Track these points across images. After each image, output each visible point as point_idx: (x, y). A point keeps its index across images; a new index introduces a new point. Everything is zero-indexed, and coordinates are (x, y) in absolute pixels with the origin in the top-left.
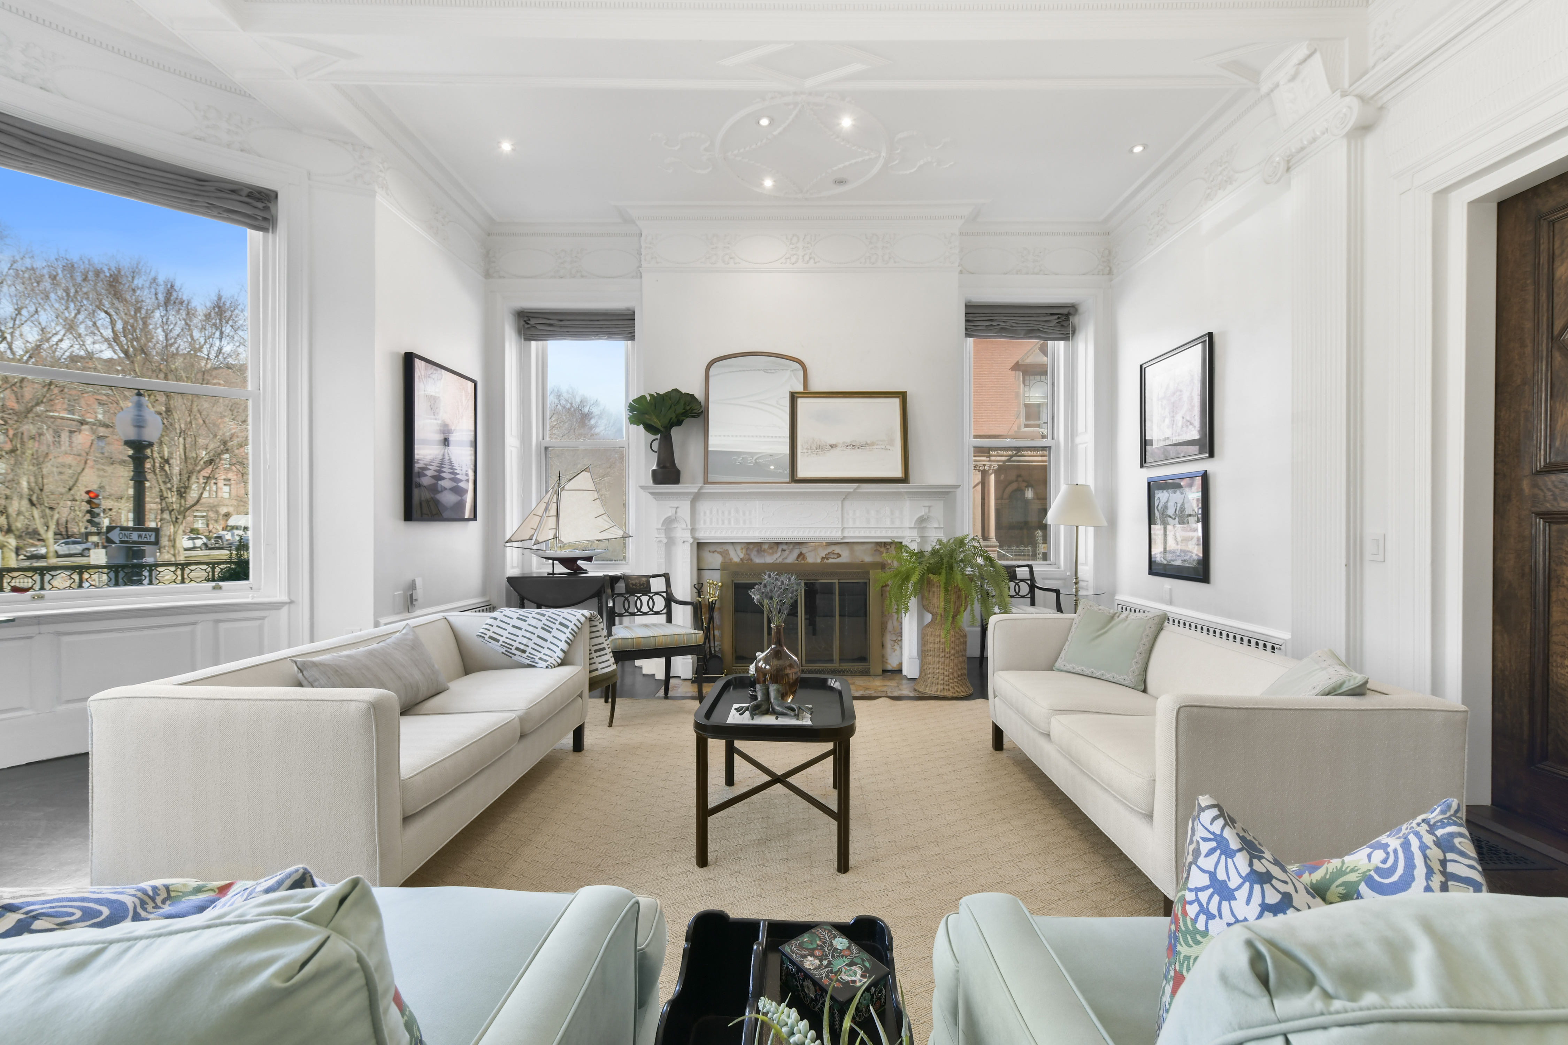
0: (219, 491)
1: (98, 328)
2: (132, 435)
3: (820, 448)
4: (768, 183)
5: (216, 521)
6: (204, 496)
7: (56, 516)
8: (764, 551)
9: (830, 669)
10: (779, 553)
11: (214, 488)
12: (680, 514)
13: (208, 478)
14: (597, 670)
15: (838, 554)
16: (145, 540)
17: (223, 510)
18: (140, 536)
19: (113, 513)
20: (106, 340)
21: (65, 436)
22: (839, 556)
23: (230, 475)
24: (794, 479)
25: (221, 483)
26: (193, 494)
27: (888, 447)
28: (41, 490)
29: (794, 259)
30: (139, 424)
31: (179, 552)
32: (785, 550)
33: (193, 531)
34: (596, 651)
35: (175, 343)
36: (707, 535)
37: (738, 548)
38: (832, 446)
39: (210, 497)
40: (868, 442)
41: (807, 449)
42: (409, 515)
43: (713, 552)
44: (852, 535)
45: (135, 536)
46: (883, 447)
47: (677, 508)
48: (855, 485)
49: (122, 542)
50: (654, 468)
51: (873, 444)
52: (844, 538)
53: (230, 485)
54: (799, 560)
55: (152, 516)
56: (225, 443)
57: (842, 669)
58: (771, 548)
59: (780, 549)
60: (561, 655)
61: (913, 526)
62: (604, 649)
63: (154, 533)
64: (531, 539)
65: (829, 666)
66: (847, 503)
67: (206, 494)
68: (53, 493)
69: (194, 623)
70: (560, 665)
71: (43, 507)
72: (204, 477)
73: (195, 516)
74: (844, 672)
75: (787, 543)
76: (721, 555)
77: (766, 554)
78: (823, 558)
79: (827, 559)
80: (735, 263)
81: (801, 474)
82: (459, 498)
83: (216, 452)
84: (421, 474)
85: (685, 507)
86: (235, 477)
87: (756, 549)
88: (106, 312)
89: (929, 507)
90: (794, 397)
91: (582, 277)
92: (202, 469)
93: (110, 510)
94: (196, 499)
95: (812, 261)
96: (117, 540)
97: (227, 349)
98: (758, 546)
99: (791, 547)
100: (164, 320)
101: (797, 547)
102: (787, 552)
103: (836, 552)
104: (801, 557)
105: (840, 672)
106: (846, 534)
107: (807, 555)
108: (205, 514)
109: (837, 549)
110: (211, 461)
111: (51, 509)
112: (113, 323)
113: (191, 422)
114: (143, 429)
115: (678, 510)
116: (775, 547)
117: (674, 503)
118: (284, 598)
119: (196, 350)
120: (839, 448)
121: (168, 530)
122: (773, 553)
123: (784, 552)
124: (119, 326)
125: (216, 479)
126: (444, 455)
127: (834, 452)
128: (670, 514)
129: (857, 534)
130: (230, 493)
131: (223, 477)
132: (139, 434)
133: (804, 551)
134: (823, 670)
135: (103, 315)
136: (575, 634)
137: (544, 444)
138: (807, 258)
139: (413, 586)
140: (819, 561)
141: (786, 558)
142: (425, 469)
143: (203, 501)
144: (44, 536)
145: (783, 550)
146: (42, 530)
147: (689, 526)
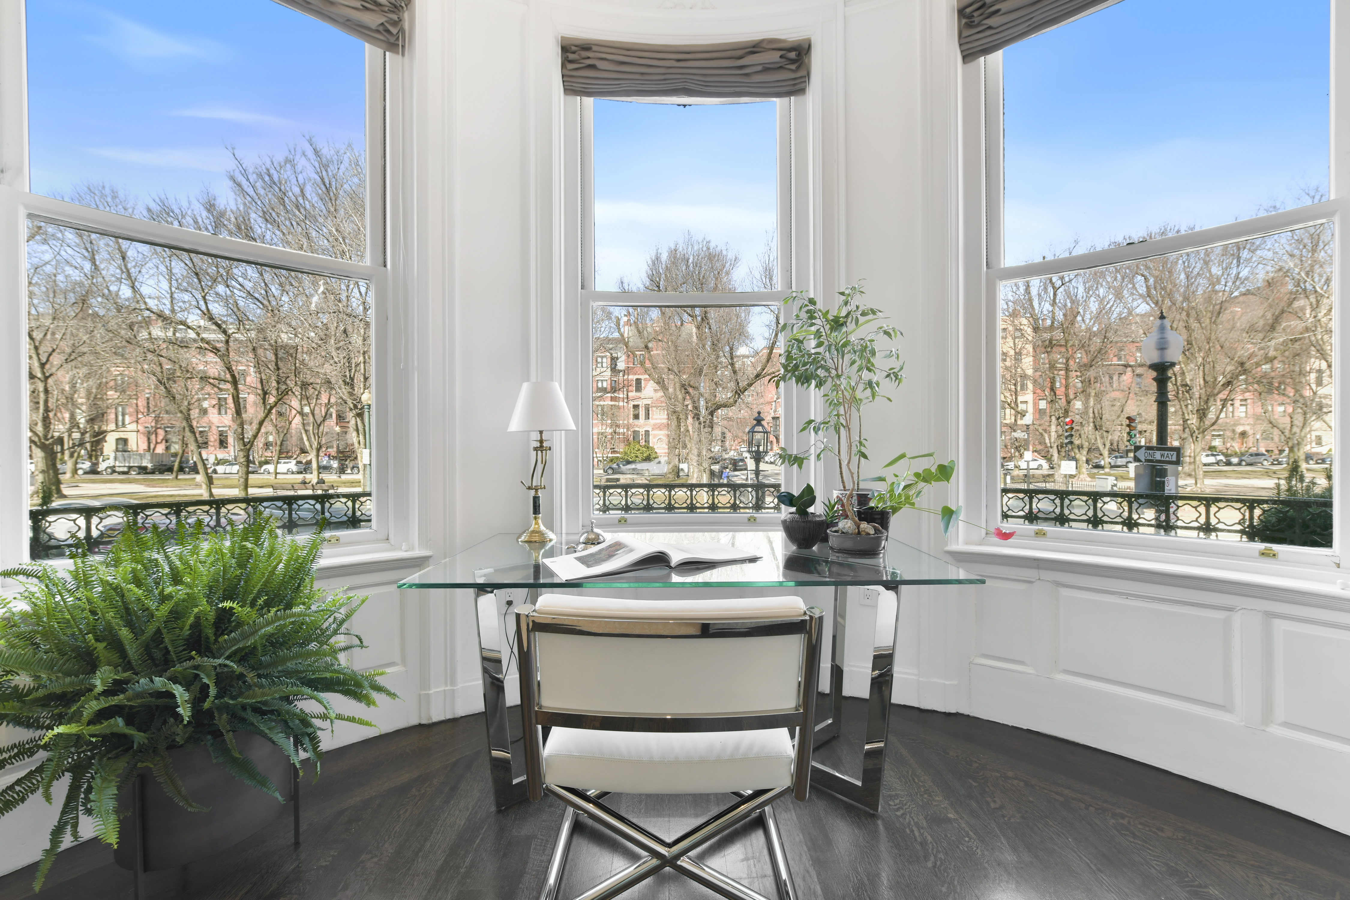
0: (1236, 410)
1: (1136, 289)
2: (1154, 357)
5: (1233, 439)
6: (1221, 417)
7: (1110, 437)
11: (1231, 409)
13: (1225, 400)
16: (1167, 459)
17: (1240, 429)
18: (1162, 455)
19: (1147, 434)
20: (1141, 296)
21: (1115, 378)
23: (1247, 395)
25: (1237, 403)
26: (1211, 416)
28: (1101, 419)
30: (1162, 347)
31: (1198, 467)
33: (1212, 448)
35: (1195, 280)
39: (1226, 417)
45: (1158, 455)
49: (1147, 461)
53: (1246, 405)
55: (1176, 436)
56: (1242, 364)
63: (1175, 453)
67: (1223, 415)
68: (1108, 421)
69: (1231, 610)
71: (1102, 431)
72: (1221, 400)
73: (1213, 435)
83: (1233, 374)
86: (1252, 397)
88: (1143, 275)
92: (1219, 392)
93: (1145, 431)
94: (1213, 421)
96: (1143, 459)
97: (1244, 273)
100: (1186, 264)
108: (1221, 433)
110: (1229, 383)
111: (1107, 432)
112: (1146, 280)
113: (1209, 349)
114: (1166, 351)
119: (1213, 285)
121: (1189, 450)
124: (1152, 281)
125: (1232, 400)
130: (1246, 412)
131: (1241, 397)
132: (1162, 356)
135: (1139, 277)
143: (1220, 421)
144: (1103, 452)
146: (1101, 447)
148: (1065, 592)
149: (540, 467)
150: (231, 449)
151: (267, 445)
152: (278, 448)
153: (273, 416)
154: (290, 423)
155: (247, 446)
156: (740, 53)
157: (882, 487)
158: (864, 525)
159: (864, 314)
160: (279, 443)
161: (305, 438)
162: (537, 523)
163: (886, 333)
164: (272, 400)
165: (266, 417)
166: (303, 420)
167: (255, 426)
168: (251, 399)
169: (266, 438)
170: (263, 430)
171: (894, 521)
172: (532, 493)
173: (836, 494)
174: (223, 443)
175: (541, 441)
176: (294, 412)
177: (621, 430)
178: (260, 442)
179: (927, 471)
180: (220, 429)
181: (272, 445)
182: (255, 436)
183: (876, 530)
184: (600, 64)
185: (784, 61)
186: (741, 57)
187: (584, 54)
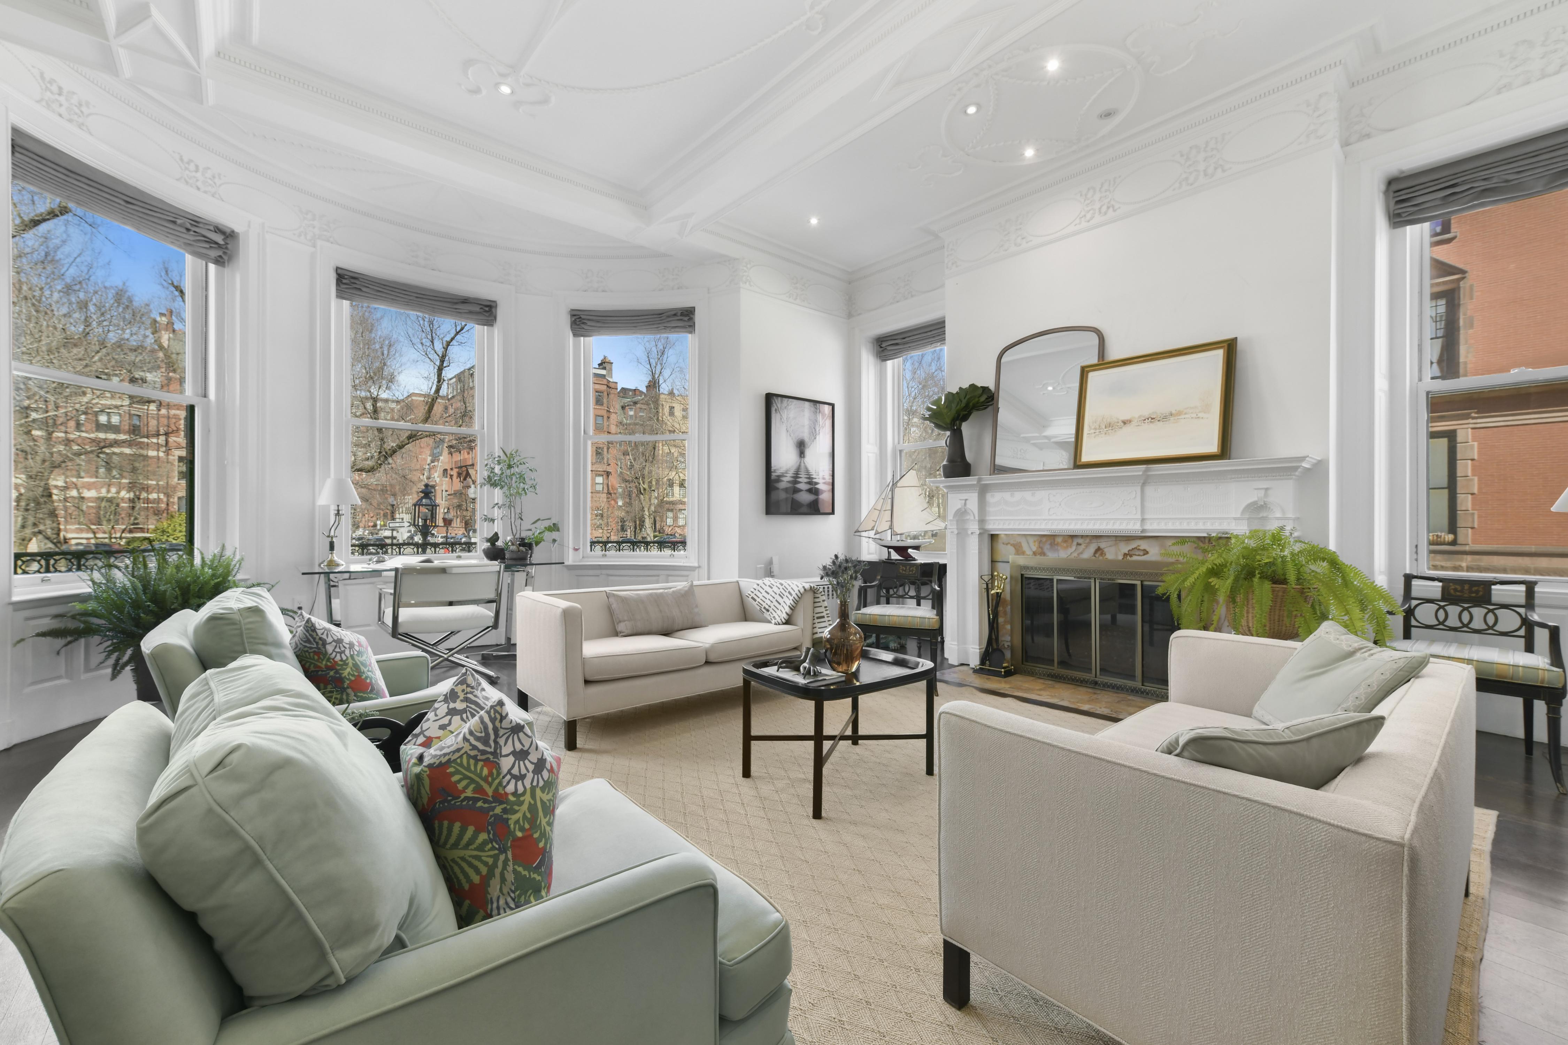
3: (1110, 426)
4: (1029, 153)
8: (1058, 544)
9: (1130, 688)
10: (1074, 548)
12: (969, 506)
14: (817, 633)
15: (1144, 550)
22: (1146, 552)
24: (1078, 465)
27: (1200, 415)
29: (1089, 216)
32: (1080, 545)
34: (818, 618)
36: (996, 527)
37: (1031, 540)
38: (1124, 423)
40: (1174, 412)
41: (1095, 429)
42: (768, 512)
43: (1007, 544)
44: (1154, 527)
46: (1194, 415)
47: (966, 500)
48: (1144, 467)
50: (945, 463)
51: (1179, 413)
52: (1143, 531)
54: (1097, 555)
57: (1145, 691)
58: (1065, 541)
59: (1075, 543)
60: (785, 616)
61: (1239, 516)
62: (823, 617)
64: (872, 529)
65: (1129, 683)
66: (1150, 490)
69: (658, 576)
70: (784, 624)
74: (1147, 694)
75: (1082, 536)
76: (1014, 547)
77: (1059, 548)
78: (1125, 555)
79: (1131, 556)
80: (1027, 243)
81: (1086, 457)
82: (816, 497)
84: (778, 479)
85: (973, 499)
87: (1049, 542)
89: (1267, 489)
90: (1084, 372)
91: (912, 296)
95: (1111, 209)
98: (1050, 540)
99: (1088, 540)
101: (1094, 541)
102: (1083, 546)
103: (1142, 548)
104: (1099, 553)
105: (1142, 693)
106: (1148, 526)
107: (1105, 550)
109: (1144, 545)
115: (967, 502)
116: (1070, 541)
117: (964, 496)
118: (696, 565)
120: (1134, 423)
122: (1067, 547)
123: (1079, 547)
126: (800, 466)
127: (1127, 429)
128: (960, 506)
129: (1162, 526)
133: (1103, 545)
134: (1120, 686)
136: (796, 602)
137: (899, 448)
138: (1104, 209)
139: (770, 562)
140: (1120, 557)
141: (1082, 553)
142: (782, 476)
145: (1079, 544)
147: (977, 518)
148: (611, 578)
149: (337, 523)
156: (455, 301)
157: (529, 533)
158: (521, 548)
159: (520, 464)
162: (332, 556)
163: (531, 470)
171: (536, 549)
172: (330, 539)
173: (509, 538)
175: (338, 511)
177: (153, 496)
179: (550, 526)
183: (526, 550)
184: (364, 289)
185: (482, 310)
186: (456, 303)
187: (353, 281)
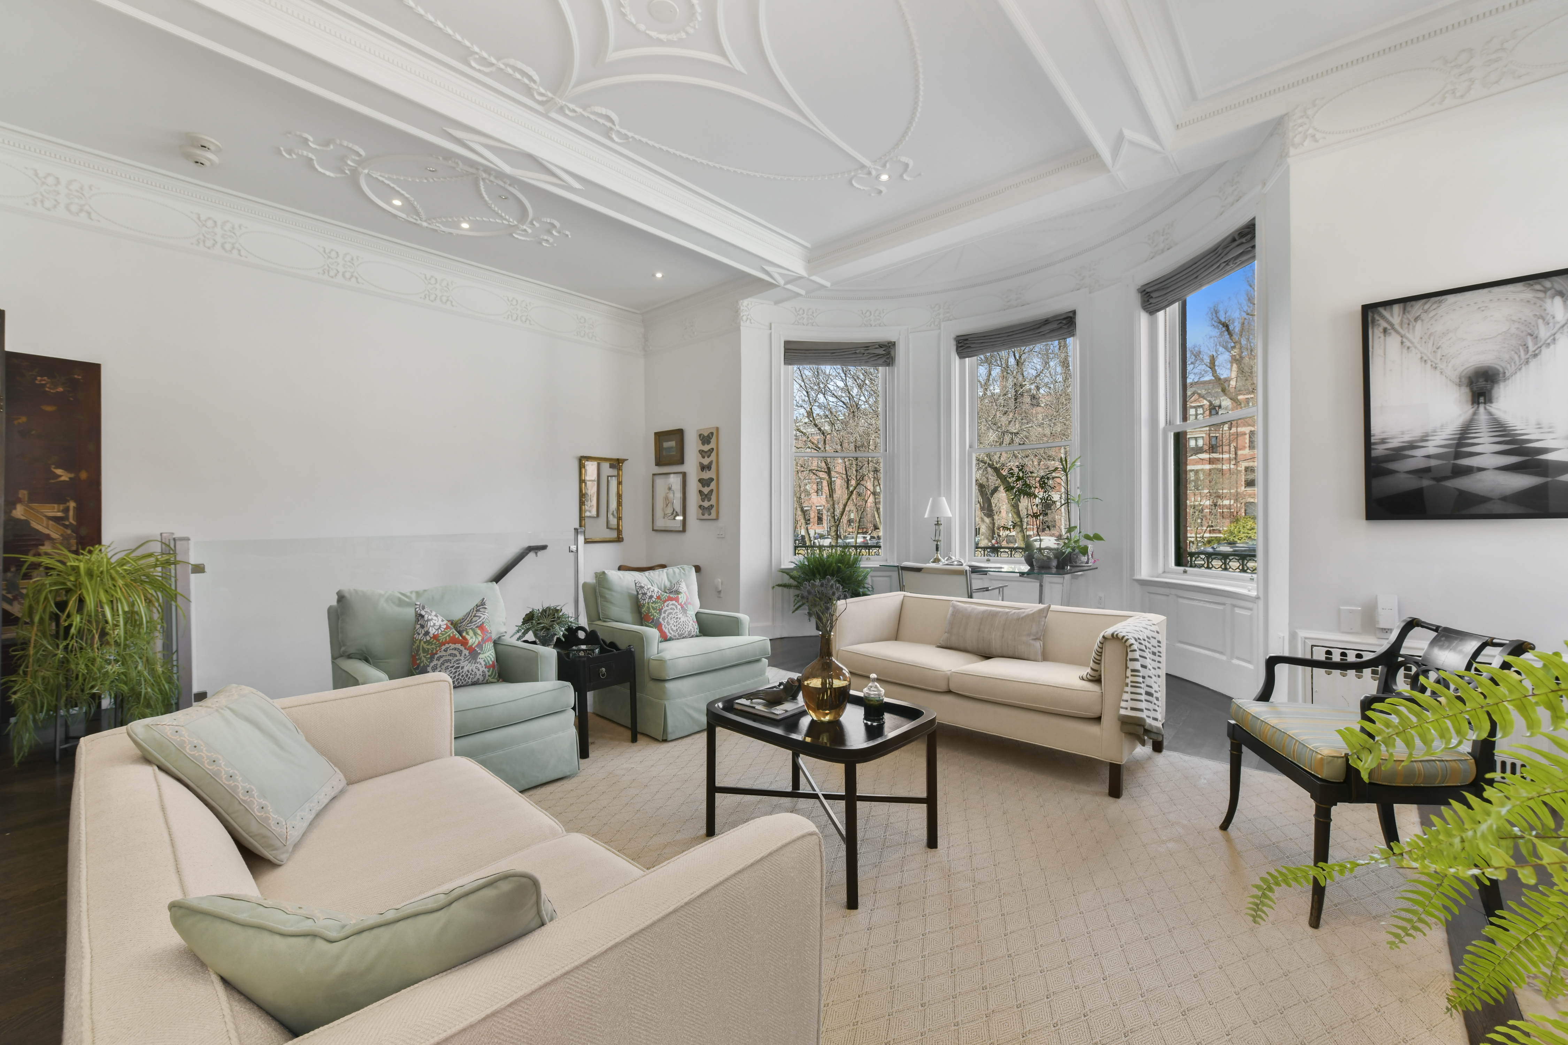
42: (1372, 515)
82: (1542, 480)
118: (1255, 594)
126: (1472, 419)
150: (825, 524)
151: (850, 521)
152: (857, 525)
153: (854, 496)
154: (866, 502)
155: (837, 523)
160: (858, 521)
161: (876, 516)
164: (853, 482)
165: (849, 499)
166: (875, 499)
167: (841, 506)
168: (839, 483)
169: (849, 515)
170: (847, 509)
172: (936, 543)
174: (820, 520)
175: (938, 522)
176: (869, 492)
177: (1226, 502)
178: (845, 520)
180: (818, 508)
181: (853, 522)
182: (842, 514)
184: (972, 346)
185: (1061, 325)
186: (1039, 327)
187: (966, 342)
